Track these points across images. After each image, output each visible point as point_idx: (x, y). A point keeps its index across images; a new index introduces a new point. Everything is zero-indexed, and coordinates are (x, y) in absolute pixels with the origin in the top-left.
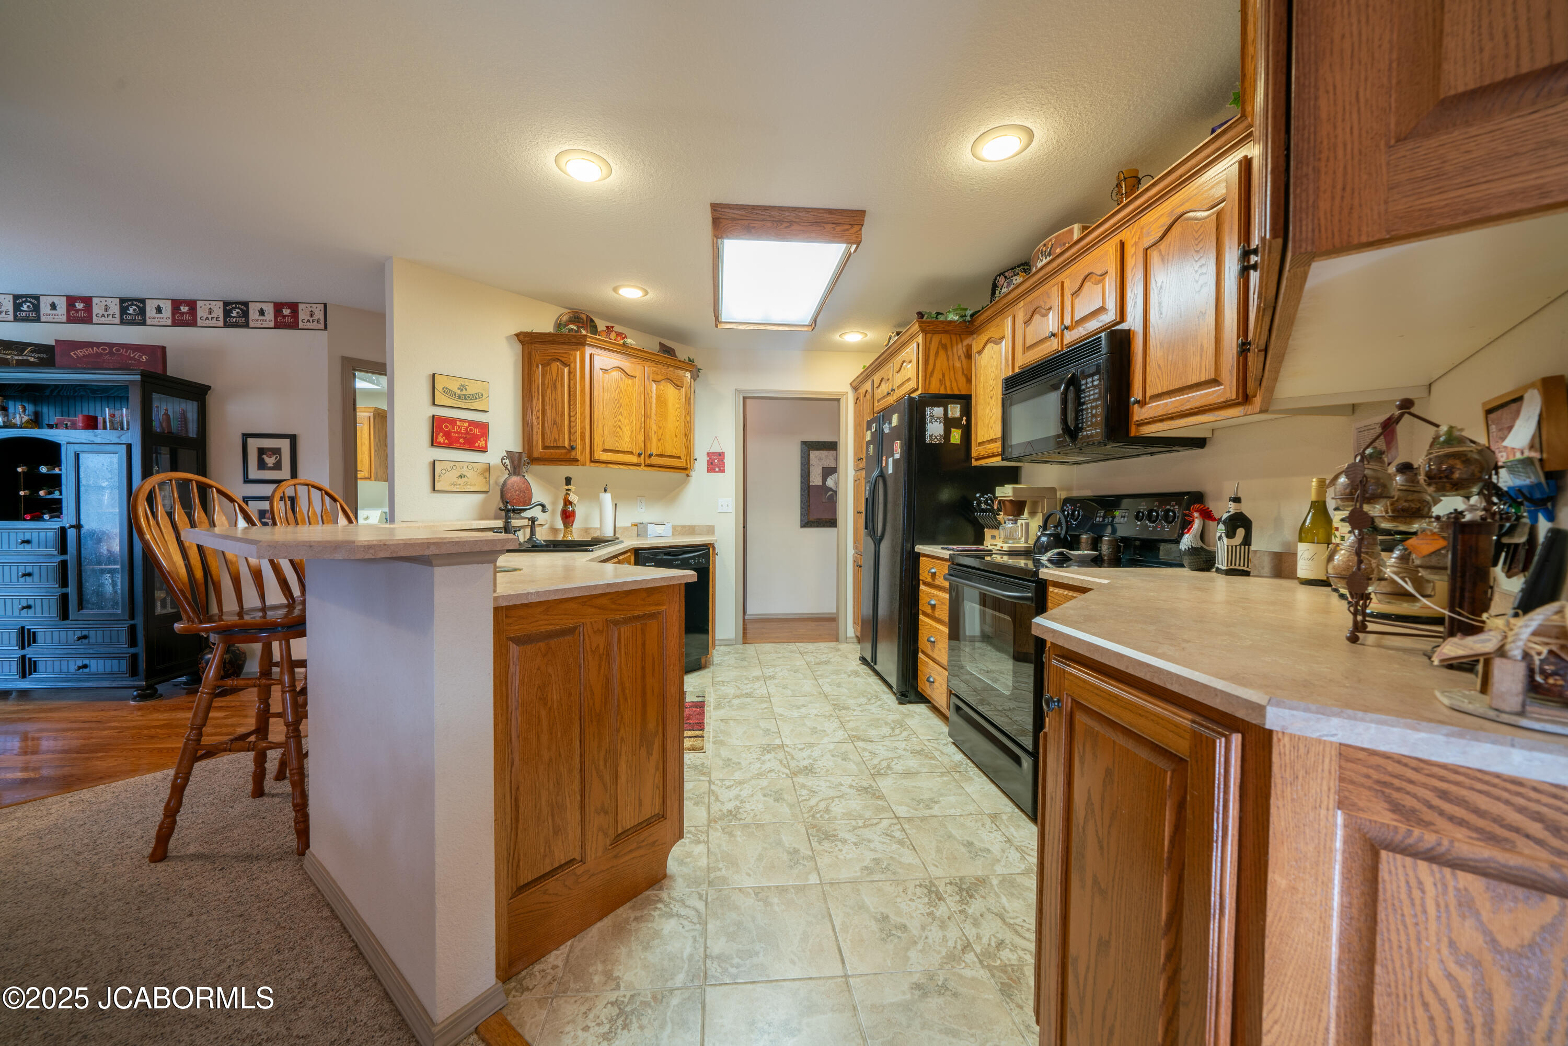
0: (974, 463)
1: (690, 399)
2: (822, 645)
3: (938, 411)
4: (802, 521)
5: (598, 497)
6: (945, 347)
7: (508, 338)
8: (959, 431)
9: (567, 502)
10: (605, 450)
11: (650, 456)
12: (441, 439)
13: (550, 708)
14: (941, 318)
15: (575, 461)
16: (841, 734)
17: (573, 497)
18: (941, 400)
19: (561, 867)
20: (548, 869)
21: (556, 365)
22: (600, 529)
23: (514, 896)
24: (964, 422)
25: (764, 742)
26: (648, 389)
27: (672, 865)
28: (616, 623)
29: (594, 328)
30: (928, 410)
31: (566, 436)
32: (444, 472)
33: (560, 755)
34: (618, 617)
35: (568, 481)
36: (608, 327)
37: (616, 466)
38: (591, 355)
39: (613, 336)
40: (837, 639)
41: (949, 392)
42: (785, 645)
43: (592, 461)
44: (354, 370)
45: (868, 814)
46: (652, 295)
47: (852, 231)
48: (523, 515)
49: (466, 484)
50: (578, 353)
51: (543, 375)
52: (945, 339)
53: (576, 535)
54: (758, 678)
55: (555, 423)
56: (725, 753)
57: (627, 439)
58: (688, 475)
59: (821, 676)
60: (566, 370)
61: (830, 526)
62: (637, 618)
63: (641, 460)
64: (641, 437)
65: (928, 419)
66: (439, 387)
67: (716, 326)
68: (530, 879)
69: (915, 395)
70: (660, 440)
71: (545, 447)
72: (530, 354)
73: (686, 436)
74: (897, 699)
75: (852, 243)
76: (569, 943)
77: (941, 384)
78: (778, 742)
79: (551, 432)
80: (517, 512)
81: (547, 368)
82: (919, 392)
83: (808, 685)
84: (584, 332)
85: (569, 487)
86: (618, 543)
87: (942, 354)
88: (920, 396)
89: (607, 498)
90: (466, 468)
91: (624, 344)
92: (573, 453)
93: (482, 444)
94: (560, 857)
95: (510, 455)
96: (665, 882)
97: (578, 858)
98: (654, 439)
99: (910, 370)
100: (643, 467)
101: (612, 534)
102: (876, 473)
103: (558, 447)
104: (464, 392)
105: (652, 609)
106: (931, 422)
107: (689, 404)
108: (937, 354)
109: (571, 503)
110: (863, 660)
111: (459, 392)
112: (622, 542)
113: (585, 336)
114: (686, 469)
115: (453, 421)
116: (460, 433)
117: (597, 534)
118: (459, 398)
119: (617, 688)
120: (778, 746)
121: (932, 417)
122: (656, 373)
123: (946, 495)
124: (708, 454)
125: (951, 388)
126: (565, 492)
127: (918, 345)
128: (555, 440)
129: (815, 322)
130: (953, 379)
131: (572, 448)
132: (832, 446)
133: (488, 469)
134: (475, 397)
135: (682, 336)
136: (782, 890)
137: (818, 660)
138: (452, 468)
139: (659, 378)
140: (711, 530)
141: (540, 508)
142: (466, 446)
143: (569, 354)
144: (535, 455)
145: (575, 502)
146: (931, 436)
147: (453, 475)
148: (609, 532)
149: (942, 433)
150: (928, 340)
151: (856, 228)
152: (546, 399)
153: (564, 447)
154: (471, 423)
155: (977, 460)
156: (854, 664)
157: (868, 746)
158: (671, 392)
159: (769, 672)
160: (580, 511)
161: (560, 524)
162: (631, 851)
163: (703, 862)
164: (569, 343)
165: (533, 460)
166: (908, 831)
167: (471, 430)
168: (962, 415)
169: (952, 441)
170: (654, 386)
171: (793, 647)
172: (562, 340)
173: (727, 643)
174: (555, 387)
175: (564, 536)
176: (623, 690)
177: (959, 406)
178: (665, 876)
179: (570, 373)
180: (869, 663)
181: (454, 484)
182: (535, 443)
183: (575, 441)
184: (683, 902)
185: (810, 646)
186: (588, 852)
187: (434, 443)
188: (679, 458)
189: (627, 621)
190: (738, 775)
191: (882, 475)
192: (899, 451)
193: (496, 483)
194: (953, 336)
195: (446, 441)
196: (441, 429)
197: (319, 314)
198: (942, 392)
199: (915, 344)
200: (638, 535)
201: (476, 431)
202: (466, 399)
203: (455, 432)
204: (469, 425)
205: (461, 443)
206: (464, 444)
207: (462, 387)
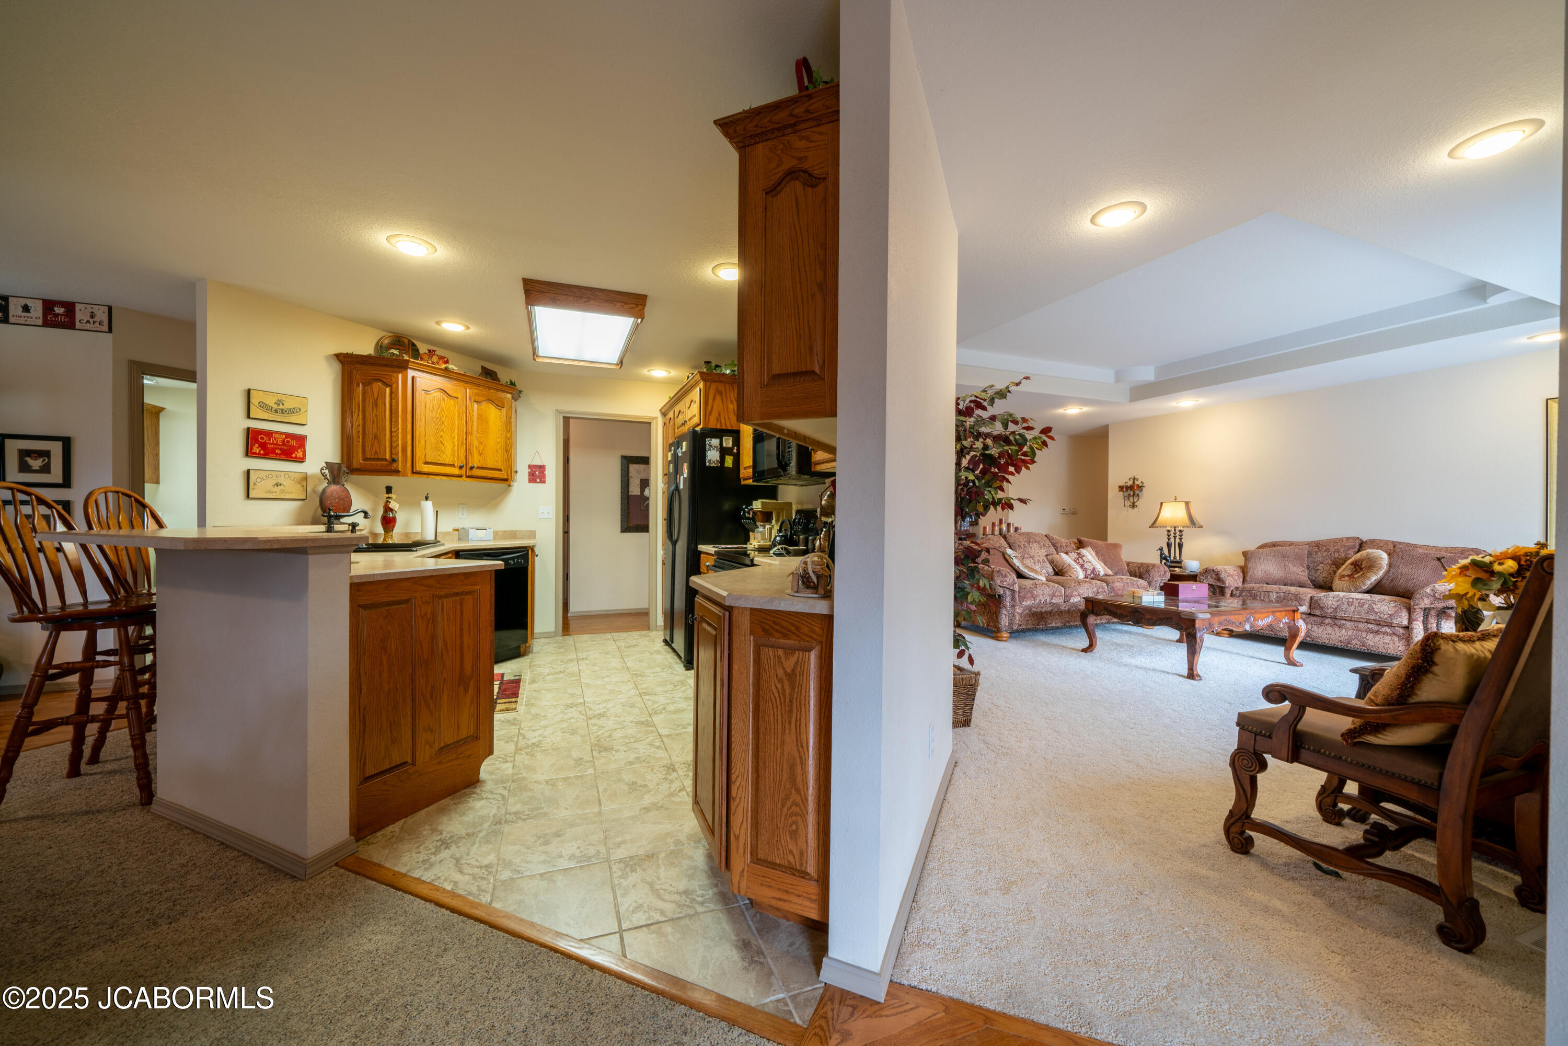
0: (743, 483)
1: (511, 418)
2: (635, 633)
3: (715, 442)
4: (622, 526)
5: (419, 504)
6: (720, 393)
7: (327, 358)
8: (732, 458)
9: (387, 509)
10: (426, 463)
11: (472, 468)
12: (256, 449)
13: (389, 655)
14: (718, 371)
15: (396, 472)
16: (633, 692)
17: (393, 505)
18: (719, 433)
19: (397, 767)
20: (387, 767)
21: (377, 386)
22: (422, 533)
23: (361, 783)
24: (735, 451)
25: (569, 702)
26: (470, 408)
27: (483, 775)
28: (440, 597)
29: (416, 353)
30: (708, 441)
31: (388, 450)
32: (259, 480)
33: (397, 688)
34: (442, 593)
35: (389, 490)
36: (430, 351)
37: (438, 477)
38: (413, 378)
39: (435, 359)
40: (649, 629)
41: (724, 427)
42: (602, 635)
43: (413, 472)
44: (144, 373)
45: (639, 735)
46: (473, 330)
47: (638, 309)
48: (342, 520)
49: (282, 492)
50: (400, 376)
51: (364, 393)
52: (721, 386)
53: (396, 537)
54: (571, 660)
55: (376, 437)
56: (534, 711)
57: (449, 452)
58: (509, 486)
59: (628, 655)
60: (388, 390)
61: (642, 531)
62: (456, 594)
63: (463, 472)
64: (463, 452)
65: (708, 447)
66: (254, 401)
67: (534, 359)
68: (373, 773)
69: (698, 429)
70: (481, 454)
71: (365, 459)
72: (350, 373)
73: (507, 451)
74: (684, 666)
75: (638, 318)
76: (403, 820)
77: (718, 421)
78: (581, 700)
79: (372, 445)
80: (338, 517)
81: (368, 388)
82: (701, 426)
83: (615, 663)
84: (406, 357)
85: (390, 495)
86: (439, 546)
87: (718, 398)
88: (701, 429)
89: (428, 506)
90: (282, 477)
91: (446, 369)
92: (395, 465)
93: (300, 454)
94: (396, 760)
95: (329, 466)
96: (479, 784)
97: (410, 761)
98: (476, 455)
99: (695, 409)
100: (464, 478)
101: (433, 538)
102: (673, 488)
103: (378, 459)
104: (281, 407)
105: (469, 588)
106: (710, 450)
107: (510, 423)
108: (714, 398)
109: (391, 510)
110: (665, 641)
111: (275, 406)
112: (443, 545)
113: (408, 361)
114: (506, 480)
115: (269, 434)
116: (277, 444)
117: (418, 538)
118: (276, 411)
119: (440, 643)
120: (581, 703)
121: (711, 446)
122: (477, 395)
123: (727, 506)
124: (530, 467)
125: (726, 424)
126: (385, 500)
127: (700, 390)
128: (376, 453)
129: (622, 362)
130: (727, 417)
131: (394, 461)
132: (645, 461)
133: (305, 478)
134: (292, 411)
135: (504, 361)
136: (565, 779)
137: (628, 645)
138: (267, 477)
139: (481, 399)
140: (532, 534)
141: (362, 514)
142: (283, 457)
143: (391, 376)
144: (355, 465)
145: (396, 509)
146: (710, 461)
147: (269, 483)
148: (430, 536)
149: (718, 459)
150: (708, 387)
151: (640, 307)
152: (367, 415)
153: (386, 460)
154: (288, 435)
155: (744, 480)
156: (659, 645)
157: (653, 698)
158: (493, 414)
159: (581, 655)
160: (401, 516)
161: (380, 529)
162: (451, 760)
163: (510, 771)
164: (391, 366)
165: (353, 470)
166: (665, 742)
167: (288, 442)
168: (734, 445)
169: (726, 465)
170: (476, 406)
171: (608, 636)
172: (384, 362)
173: (547, 635)
174: (376, 404)
175: (384, 540)
176: (446, 645)
177: (731, 438)
178: (478, 781)
179: (391, 393)
180: (668, 643)
181: (270, 492)
182: (355, 455)
183: (397, 454)
184: (492, 792)
185: (624, 635)
186: (418, 757)
187: (248, 453)
188: (500, 470)
189: (447, 596)
190: (543, 723)
191: (677, 488)
192: (686, 471)
193: (314, 491)
194: (727, 385)
195: (262, 452)
196: (256, 441)
197: (102, 315)
198: (718, 427)
199: (698, 389)
200: (460, 539)
201: (293, 443)
202: (282, 413)
203: (270, 444)
204: (286, 437)
205: (277, 454)
206: (280, 454)
207: (279, 402)
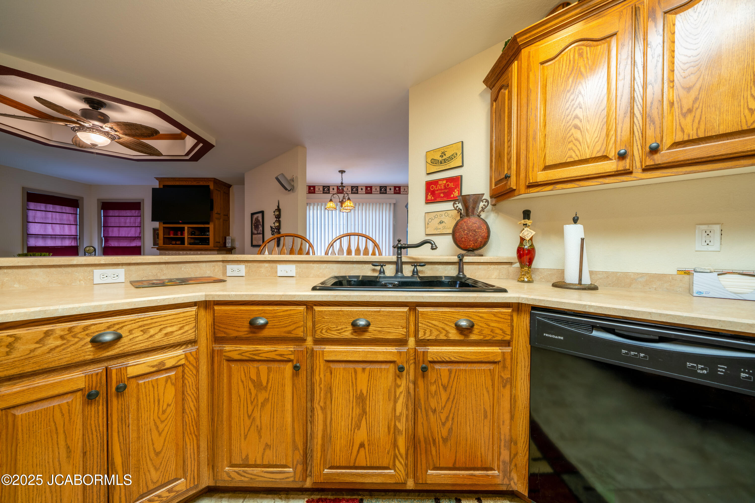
9: (522, 239)
10: (547, 168)
11: (654, 151)
12: (429, 197)
15: (512, 191)
21: (501, 94)
31: (506, 166)
32: (430, 220)
35: (526, 214)
37: (579, 184)
49: (444, 228)
50: (516, 65)
51: (495, 111)
55: (500, 155)
60: (507, 92)
63: (628, 163)
66: (429, 160)
79: (498, 166)
81: (497, 102)
85: (526, 222)
90: (444, 216)
92: (508, 183)
93: (456, 193)
95: (463, 199)
103: (501, 181)
104: (444, 157)
111: (440, 159)
115: (436, 182)
116: (441, 189)
118: (441, 163)
126: (522, 228)
128: (500, 173)
131: (508, 178)
134: (452, 158)
138: (435, 217)
142: (445, 199)
147: (437, 222)
152: (496, 133)
153: (504, 179)
154: (448, 180)
164: (509, 60)
167: (448, 185)
172: (504, 61)
174: (500, 117)
179: (509, 93)
181: (437, 229)
183: (511, 167)
187: (427, 201)
195: (433, 198)
196: (429, 190)
201: (451, 185)
202: (445, 162)
203: (437, 190)
204: (447, 182)
205: (441, 197)
206: (443, 197)
207: (444, 153)
